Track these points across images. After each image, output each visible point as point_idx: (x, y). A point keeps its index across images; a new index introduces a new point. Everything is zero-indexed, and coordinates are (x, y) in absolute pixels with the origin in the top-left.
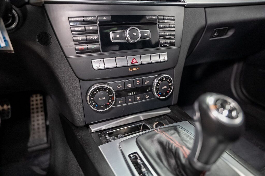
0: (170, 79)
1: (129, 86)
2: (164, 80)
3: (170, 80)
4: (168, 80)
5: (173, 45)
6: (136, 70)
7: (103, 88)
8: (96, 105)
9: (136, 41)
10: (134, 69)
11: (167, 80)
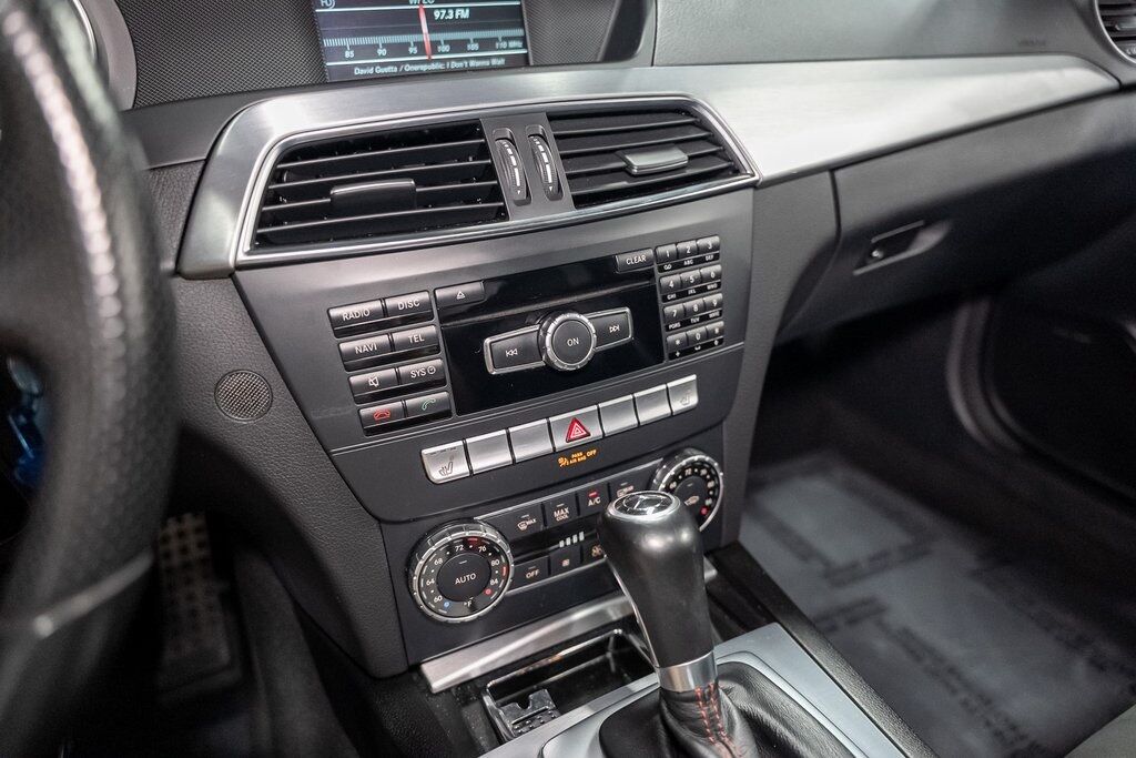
0: (712, 467)
1: (561, 515)
2: (689, 476)
3: (709, 473)
4: (704, 472)
5: (716, 343)
6: (584, 458)
7: (465, 541)
8: (442, 602)
9: (578, 365)
10: (579, 457)
11: (698, 474)
